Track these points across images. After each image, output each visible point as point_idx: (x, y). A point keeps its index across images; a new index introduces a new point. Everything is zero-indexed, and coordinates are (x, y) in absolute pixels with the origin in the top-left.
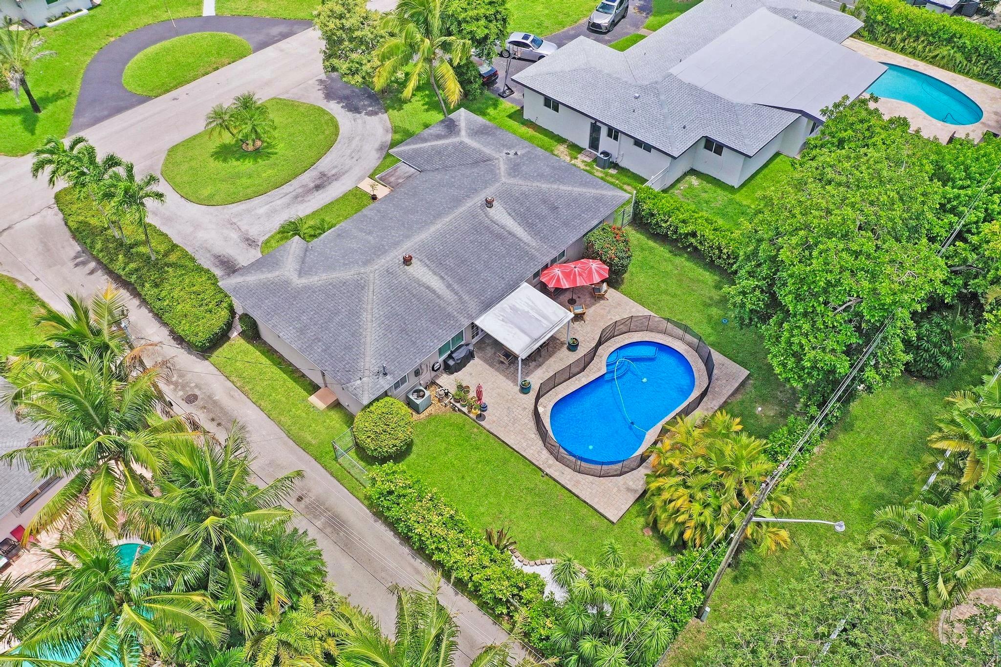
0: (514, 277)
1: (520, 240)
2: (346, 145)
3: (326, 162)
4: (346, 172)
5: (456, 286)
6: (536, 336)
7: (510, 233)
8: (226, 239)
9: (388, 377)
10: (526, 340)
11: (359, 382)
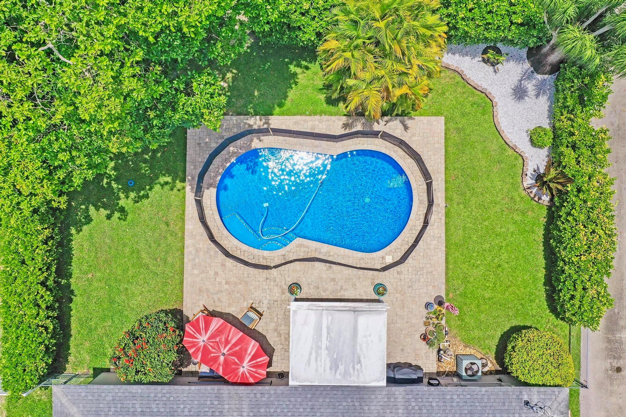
0: (299, 400)
9: (526, 398)
10: (363, 320)
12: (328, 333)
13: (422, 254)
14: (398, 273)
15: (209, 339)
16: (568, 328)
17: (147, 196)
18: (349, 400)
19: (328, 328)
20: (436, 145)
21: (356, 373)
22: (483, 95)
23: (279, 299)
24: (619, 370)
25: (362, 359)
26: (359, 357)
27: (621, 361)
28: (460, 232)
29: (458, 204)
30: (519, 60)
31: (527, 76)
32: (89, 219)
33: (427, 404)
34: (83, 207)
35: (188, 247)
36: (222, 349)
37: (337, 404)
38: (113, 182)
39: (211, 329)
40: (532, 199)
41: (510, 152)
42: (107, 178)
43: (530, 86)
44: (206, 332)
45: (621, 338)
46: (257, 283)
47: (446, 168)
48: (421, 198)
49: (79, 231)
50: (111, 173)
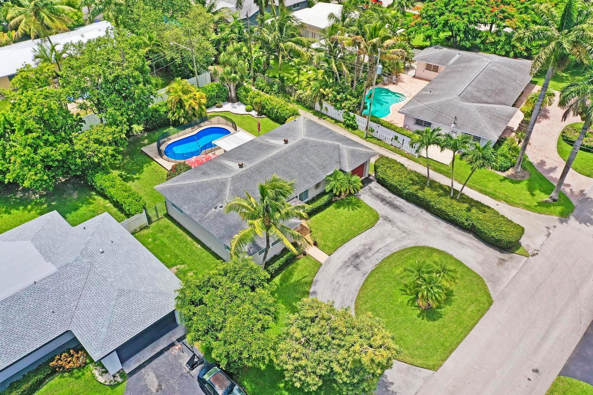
3: (358, 280)
8: (403, 222)
31: (233, 104)
41: (244, 115)
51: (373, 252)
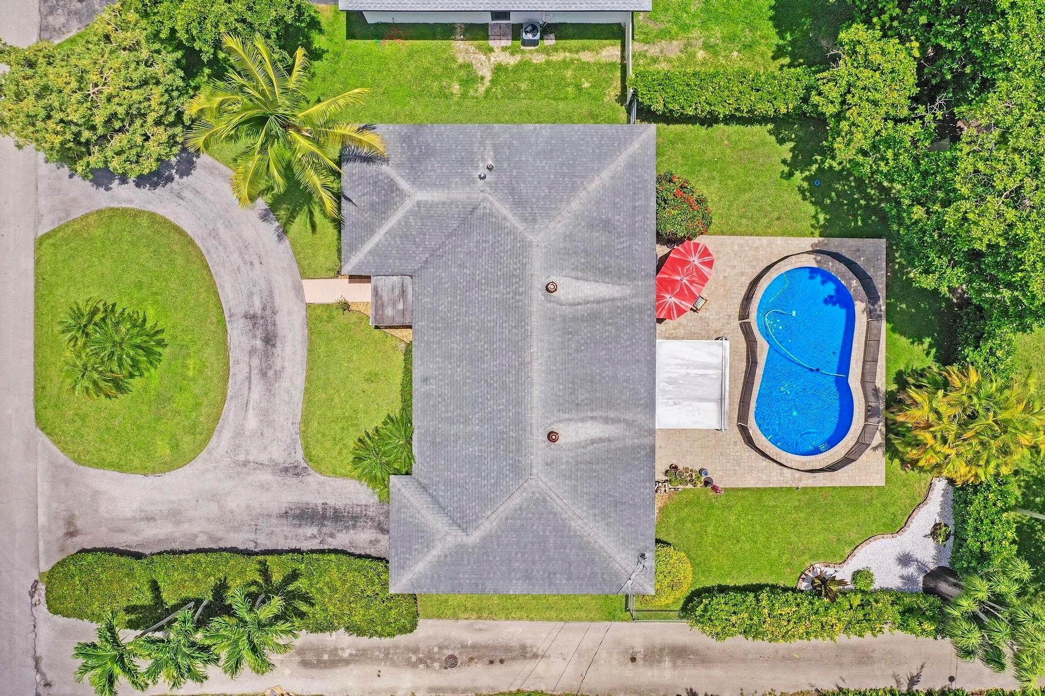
0: (646, 349)
1: (613, 300)
2: (221, 248)
3: (231, 296)
4: (271, 291)
5: (612, 414)
6: (717, 395)
7: (598, 302)
8: (264, 487)
9: (647, 555)
10: (713, 407)
11: (630, 582)
12: (701, 375)
13: (753, 465)
14: (735, 442)
15: (695, 265)
16: (676, 609)
17: (804, 199)
18: (645, 394)
19: (706, 375)
20: (857, 478)
21: (665, 401)
22: (903, 525)
23: (710, 328)
24: (633, 660)
25: (678, 406)
26: (680, 403)
27: (642, 662)
28: (773, 503)
29: (799, 500)
30: (937, 558)
31: (921, 567)
32: (781, 141)
33: (642, 465)
34: (793, 136)
35: (759, 240)
36: (686, 278)
37: (642, 384)
38: (817, 165)
39: (703, 267)
40: (803, 573)
41: (848, 551)
42: (821, 160)
43: (912, 570)
44: (700, 263)
45: (665, 661)
46: (725, 307)
47: (834, 488)
48: (807, 464)
49: (769, 132)
50: (826, 164)
51: (255, 371)
